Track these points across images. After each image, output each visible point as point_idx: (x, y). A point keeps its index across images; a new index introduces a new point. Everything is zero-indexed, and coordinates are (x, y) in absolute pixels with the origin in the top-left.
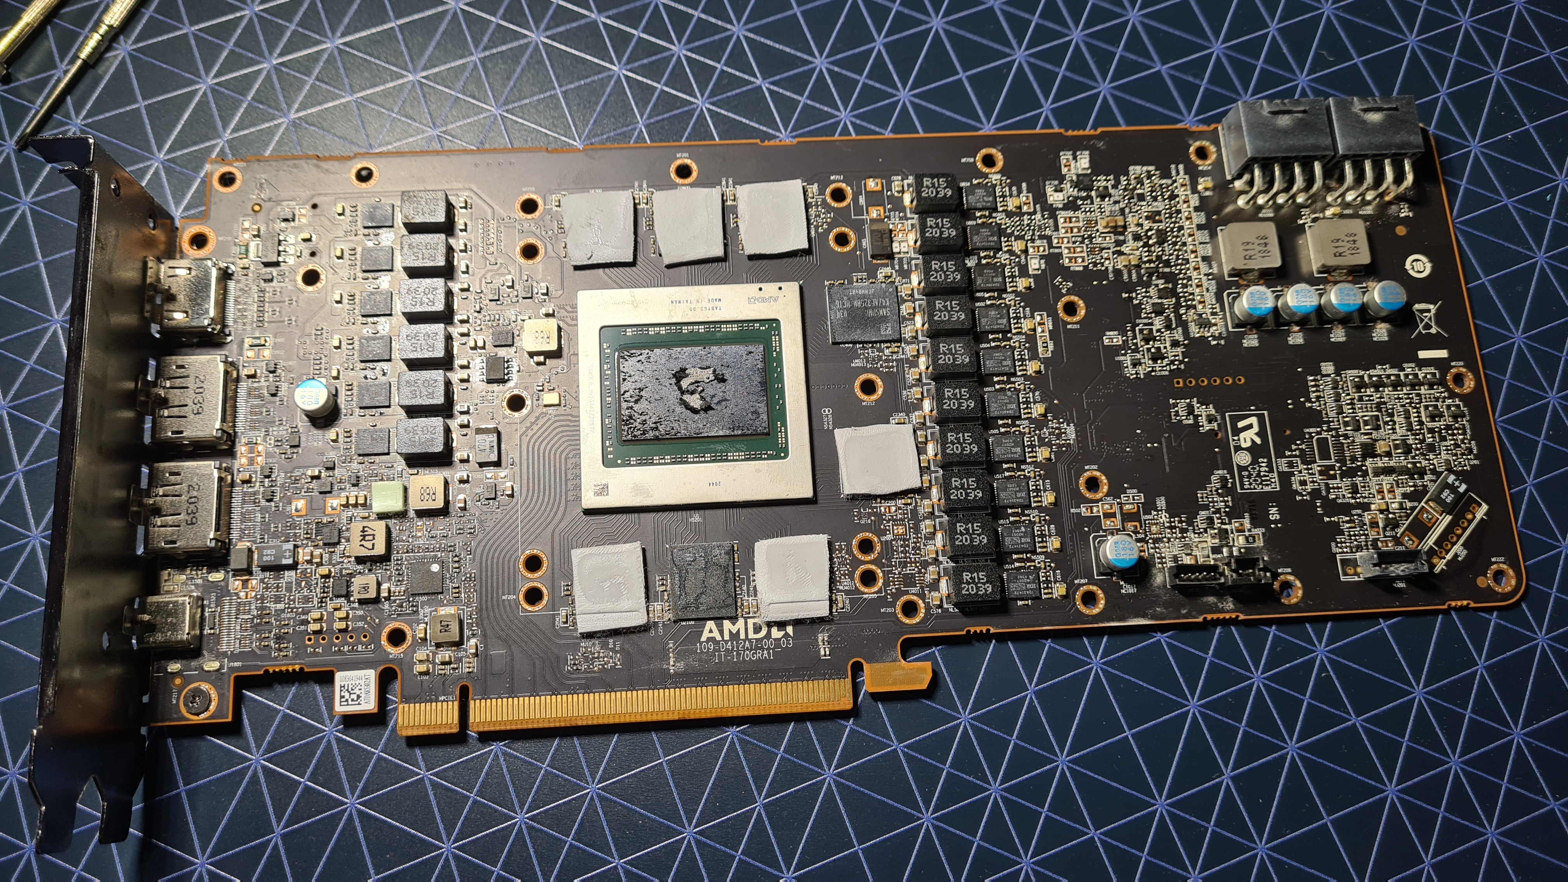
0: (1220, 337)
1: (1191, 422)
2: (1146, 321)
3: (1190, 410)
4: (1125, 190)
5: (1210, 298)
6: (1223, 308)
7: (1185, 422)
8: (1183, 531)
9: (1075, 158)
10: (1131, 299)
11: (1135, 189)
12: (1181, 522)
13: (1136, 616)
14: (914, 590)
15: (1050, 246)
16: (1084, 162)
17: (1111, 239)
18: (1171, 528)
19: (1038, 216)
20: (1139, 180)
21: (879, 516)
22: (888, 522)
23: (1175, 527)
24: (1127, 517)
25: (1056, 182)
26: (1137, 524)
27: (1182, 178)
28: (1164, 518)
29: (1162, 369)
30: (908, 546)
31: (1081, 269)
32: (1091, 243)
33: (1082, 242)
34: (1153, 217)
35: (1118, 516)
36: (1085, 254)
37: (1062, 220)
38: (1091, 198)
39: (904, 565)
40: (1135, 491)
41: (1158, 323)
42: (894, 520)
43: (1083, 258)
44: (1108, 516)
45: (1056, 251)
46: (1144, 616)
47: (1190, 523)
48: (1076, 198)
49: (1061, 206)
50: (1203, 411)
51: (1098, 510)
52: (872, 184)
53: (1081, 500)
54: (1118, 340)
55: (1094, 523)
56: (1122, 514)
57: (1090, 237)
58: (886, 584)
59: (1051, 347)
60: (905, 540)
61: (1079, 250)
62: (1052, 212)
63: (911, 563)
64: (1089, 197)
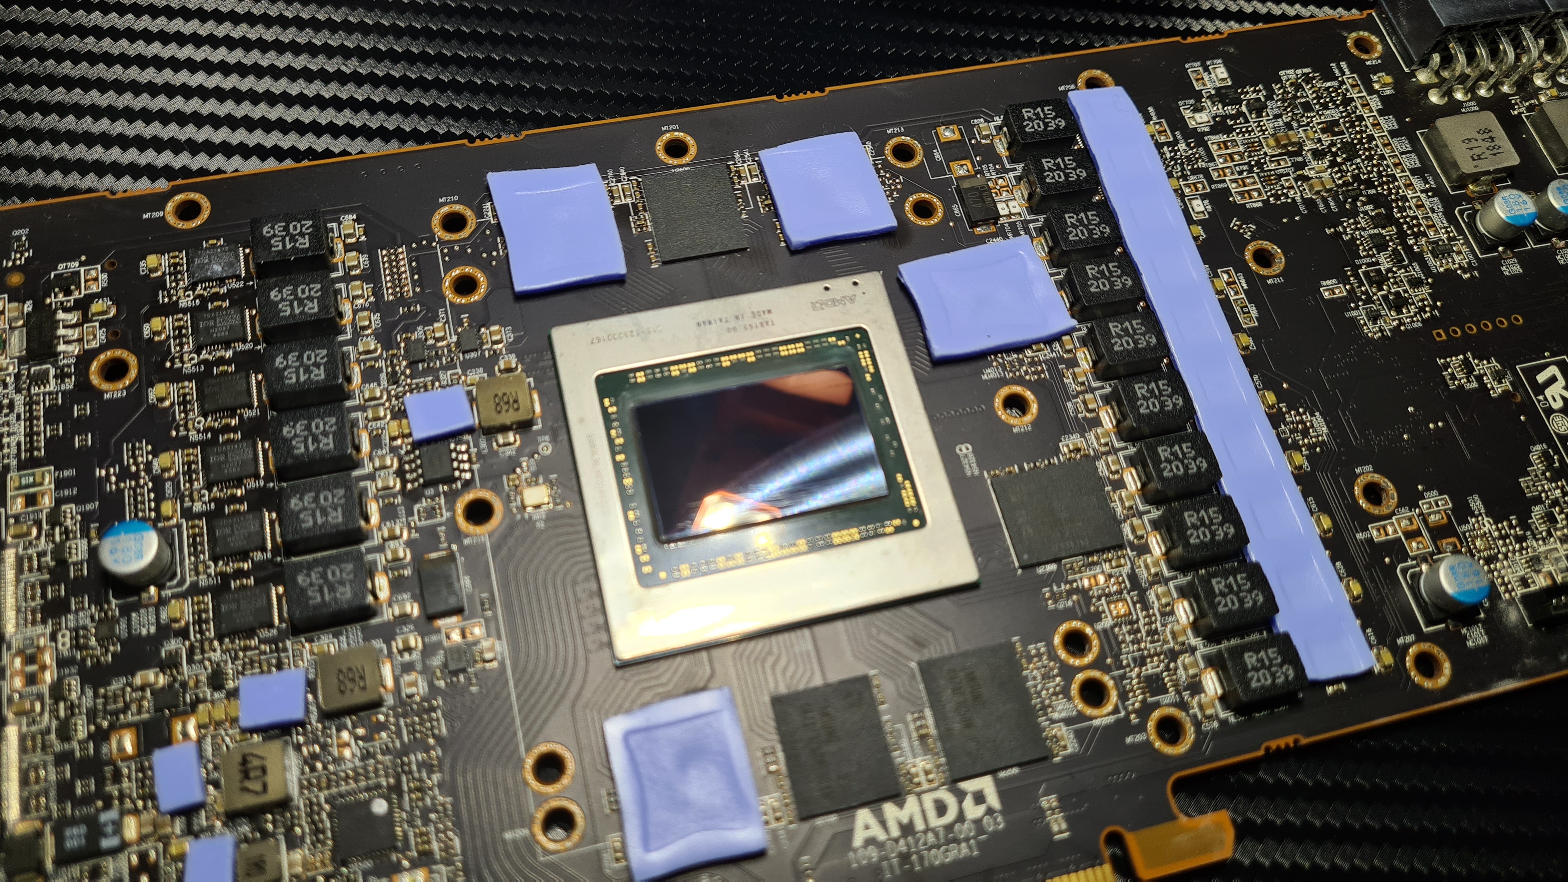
0: (1470, 268)
1: (1475, 385)
2: (1368, 260)
3: (1468, 368)
4: (1283, 100)
5: (1439, 219)
6: (1460, 231)
7: (1468, 386)
8: (1520, 539)
9: (1206, 69)
10: (1338, 235)
11: (1295, 97)
12: (1511, 526)
13: (1502, 677)
14: (1166, 699)
15: (1211, 181)
16: (1220, 73)
17: (1286, 163)
18: (1503, 537)
19: (1182, 146)
20: (1298, 87)
21: (1084, 593)
22: (1099, 598)
23: (1507, 536)
24: (1439, 533)
25: (1192, 101)
26: (1453, 540)
27: (1348, 78)
28: (1487, 525)
29: (1411, 319)
30: (1138, 631)
31: (1260, 204)
32: (1263, 171)
33: (1250, 171)
34: (1330, 127)
35: (1425, 532)
36: (1260, 186)
37: (1215, 147)
38: (1243, 114)
39: (1141, 662)
40: (1435, 492)
41: (1385, 263)
42: (1107, 596)
43: (1258, 190)
44: (1412, 535)
45: (1220, 186)
46: (1511, 675)
47: (1525, 525)
48: (1225, 117)
49: (1207, 129)
50: (1485, 367)
51: (1394, 529)
52: (948, 134)
53: (1364, 520)
54: (1341, 292)
55: (1396, 549)
56: (1430, 530)
57: (1259, 164)
58: (1123, 696)
59: (1254, 313)
60: (1131, 623)
61: (1248, 181)
62: (1197, 138)
63: (1151, 656)
64: (1240, 114)
